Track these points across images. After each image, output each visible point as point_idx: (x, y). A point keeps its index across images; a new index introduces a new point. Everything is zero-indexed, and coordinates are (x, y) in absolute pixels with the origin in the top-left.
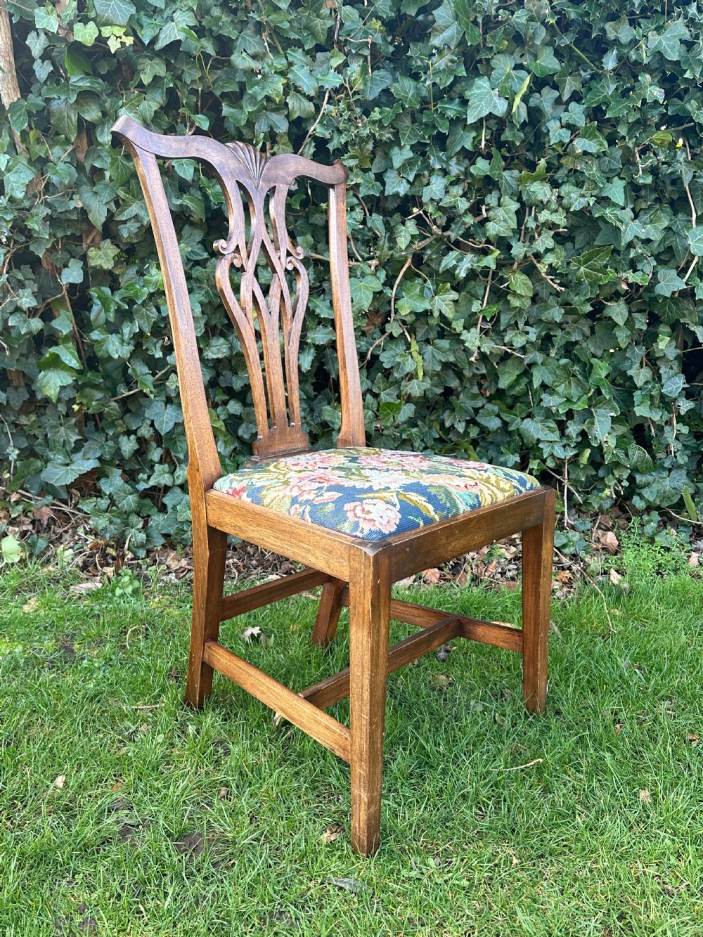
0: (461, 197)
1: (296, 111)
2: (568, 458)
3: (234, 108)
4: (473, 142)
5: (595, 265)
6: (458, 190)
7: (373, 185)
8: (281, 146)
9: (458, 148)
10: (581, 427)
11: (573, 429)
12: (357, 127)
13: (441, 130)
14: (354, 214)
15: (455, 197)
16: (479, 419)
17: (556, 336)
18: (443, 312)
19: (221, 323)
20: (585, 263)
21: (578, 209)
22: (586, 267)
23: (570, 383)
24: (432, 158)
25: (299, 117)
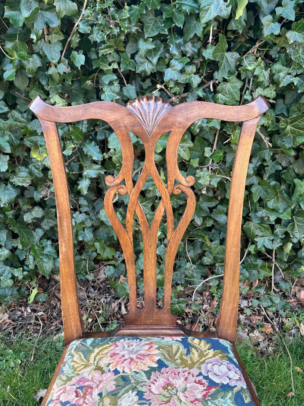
0: (195, 74)
1: (62, 12)
2: (275, 249)
3: (14, 10)
4: (203, 32)
5: (299, 125)
6: (192, 69)
7: (129, 62)
8: (53, 35)
9: (192, 36)
10: (285, 230)
11: (279, 230)
12: (111, 28)
13: (177, 25)
14: (112, 87)
15: (190, 74)
16: (212, 215)
17: (268, 166)
18: (181, 156)
19: (22, 155)
20: (291, 123)
21: (285, 85)
22: (292, 126)
23: (278, 198)
24: (172, 46)
25: (65, 15)
